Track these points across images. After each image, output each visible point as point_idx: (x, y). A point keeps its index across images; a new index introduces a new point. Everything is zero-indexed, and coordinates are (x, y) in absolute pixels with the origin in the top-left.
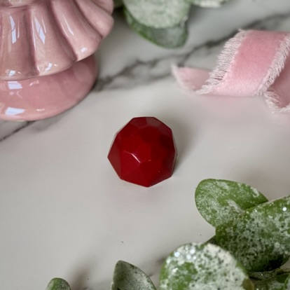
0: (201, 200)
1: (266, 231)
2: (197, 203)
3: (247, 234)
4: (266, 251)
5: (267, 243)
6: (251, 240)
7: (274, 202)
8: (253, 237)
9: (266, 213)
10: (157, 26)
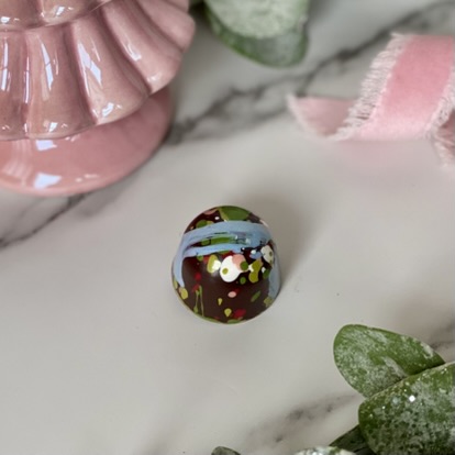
0: (343, 354)
1: (436, 411)
2: (336, 356)
3: (406, 417)
4: (437, 441)
5: (438, 430)
6: (414, 426)
7: (448, 368)
8: (416, 420)
9: (435, 385)
10: (260, 35)
